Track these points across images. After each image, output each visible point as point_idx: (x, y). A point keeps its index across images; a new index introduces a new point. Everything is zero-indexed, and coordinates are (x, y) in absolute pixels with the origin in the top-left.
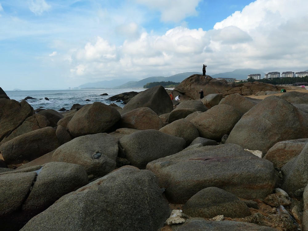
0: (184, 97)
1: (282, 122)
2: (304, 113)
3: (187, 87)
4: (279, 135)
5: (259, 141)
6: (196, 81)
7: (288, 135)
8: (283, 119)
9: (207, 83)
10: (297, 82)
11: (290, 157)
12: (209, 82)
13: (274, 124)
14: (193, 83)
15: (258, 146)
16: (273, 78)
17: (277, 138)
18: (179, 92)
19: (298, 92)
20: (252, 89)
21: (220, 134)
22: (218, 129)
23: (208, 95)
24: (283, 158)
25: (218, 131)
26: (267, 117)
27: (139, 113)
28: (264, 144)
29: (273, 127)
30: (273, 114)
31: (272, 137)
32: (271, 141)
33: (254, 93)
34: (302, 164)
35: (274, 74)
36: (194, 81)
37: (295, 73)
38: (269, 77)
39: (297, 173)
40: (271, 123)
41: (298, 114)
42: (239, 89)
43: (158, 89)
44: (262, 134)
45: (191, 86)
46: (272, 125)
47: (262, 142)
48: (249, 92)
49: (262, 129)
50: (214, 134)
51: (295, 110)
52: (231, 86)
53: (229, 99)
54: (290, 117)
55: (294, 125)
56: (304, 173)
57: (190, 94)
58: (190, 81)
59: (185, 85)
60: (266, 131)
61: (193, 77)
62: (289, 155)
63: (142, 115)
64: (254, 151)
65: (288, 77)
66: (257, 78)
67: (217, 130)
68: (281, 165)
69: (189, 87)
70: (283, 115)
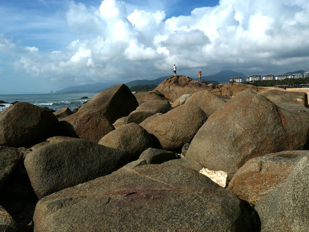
0: (163, 99)
1: (257, 126)
2: (288, 114)
3: (166, 89)
4: (254, 147)
5: (226, 154)
6: (175, 82)
7: (266, 146)
8: (259, 121)
9: (187, 84)
10: (277, 84)
11: (268, 186)
12: (188, 83)
13: (246, 129)
14: (172, 84)
15: (224, 161)
16: (255, 81)
17: (250, 150)
18: (157, 93)
19: (279, 90)
20: (232, 90)
21: (181, 142)
22: (178, 136)
23: (182, 95)
24: (257, 186)
25: (178, 138)
26: (238, 119)
27: (82, 116)
28: (233, 159)
29: (245, 133)
30: (245, 115)
31: (244, 148)
32: (243, 154)
33: (234, 94)
34: (290, 203)
35: (255, 77)
36: (173, 82)
37: (275, 76)
38: (250, 80)
39: (281, 221)
40: (242, 129)
41: (279, 115)
42: (219, 91)
43: (119, 88)
44: (230, 144)
45: (170, 88)
46: (243, 130)
47: (231, 156)
48: (229, 93)
49: (230, 137)
50: (173, 142)
51: (276, 108)
52: (211, 87)
53: (196, 97)
54: (270, 119)
55: (275, 131)
56: (293, 220)
57: (169, 96)
58: (169, 83)
59: (164, 87)
60: (235, 140)
61: (172, 78)
62: (267, 182)
63: (87, 118)
64: (216, 172)
65: (269, 80)
66: (239, 81)
67: (176, 138)
68: (254, 198)
69: (168, 89)
70: (259, 116)
